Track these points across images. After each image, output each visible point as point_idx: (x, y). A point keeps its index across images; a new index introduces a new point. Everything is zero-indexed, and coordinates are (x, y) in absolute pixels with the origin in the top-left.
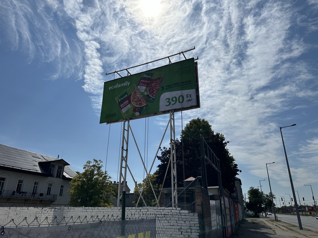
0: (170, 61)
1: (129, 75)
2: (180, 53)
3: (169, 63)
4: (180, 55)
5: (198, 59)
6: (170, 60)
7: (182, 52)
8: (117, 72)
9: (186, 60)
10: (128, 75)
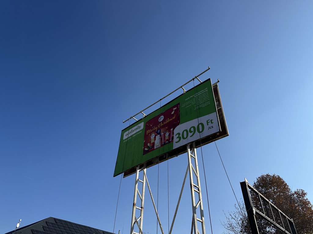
4: (194, 80)
5: (218, 81)
6: (183, 89)
9: (201, 83)
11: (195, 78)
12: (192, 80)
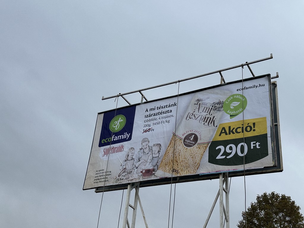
0: (223, 80)
1: (144, 101)
2: (242, 66)
3: (221, 82)
4: (243, 67)
5: (277, 77)
6: (222, 76)
7: (247, 64)
8: (121, 96)
9: (254, 78)
10: (142, 100)
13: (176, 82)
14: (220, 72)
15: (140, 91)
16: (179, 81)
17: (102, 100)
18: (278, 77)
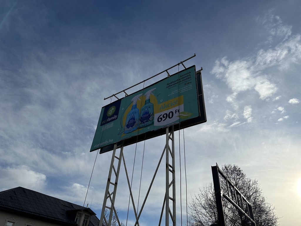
0: (169, 74)
3: (168, 76)
7: (182, 63)
8: (114, 95)
9: (186, 69)
11: (180, 64)
12: (177, 65)
13: (142, 82)
14: (166, 70)
15: (124, 91)
16: (144, 81)
17: (104, 100)
18: (202, 70)
